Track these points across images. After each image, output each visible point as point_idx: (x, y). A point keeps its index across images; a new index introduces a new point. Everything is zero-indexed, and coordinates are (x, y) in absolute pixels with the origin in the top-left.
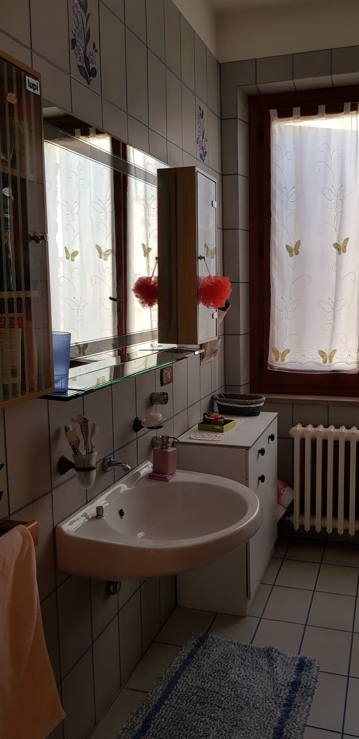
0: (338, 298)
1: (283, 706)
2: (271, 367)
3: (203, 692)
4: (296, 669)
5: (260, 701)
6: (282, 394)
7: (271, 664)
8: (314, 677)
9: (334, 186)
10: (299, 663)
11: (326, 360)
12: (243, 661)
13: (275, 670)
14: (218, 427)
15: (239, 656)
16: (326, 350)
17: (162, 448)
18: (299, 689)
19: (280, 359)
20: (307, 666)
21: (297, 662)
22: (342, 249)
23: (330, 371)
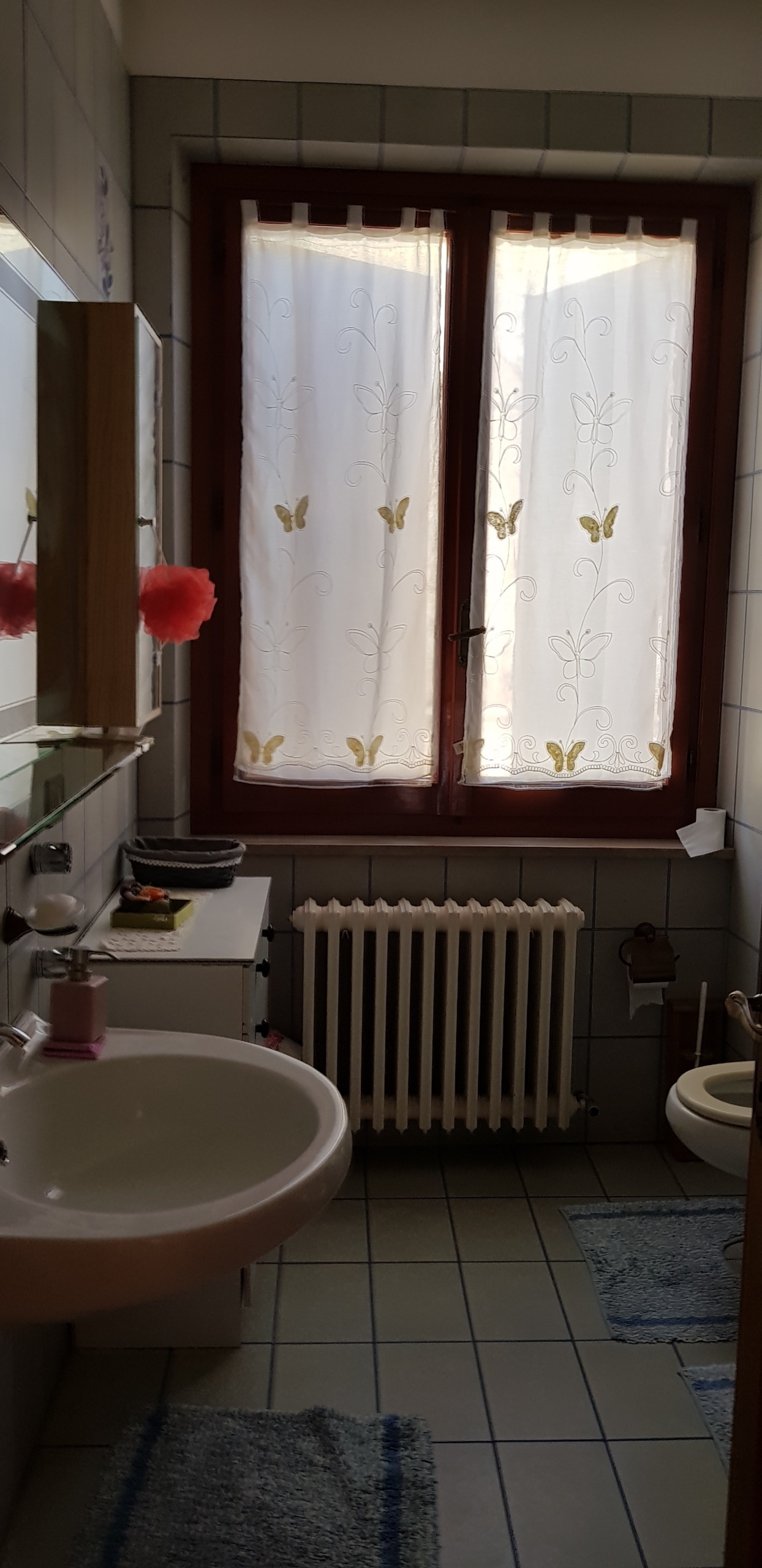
0: (387, 624)
1: (381, 1540)
2: (242, 774)
3: (191, 1548)
4: (384, 1447)
5: (327, 1539)
6: (279, 834)
7: (328, 1448)
8: (425, 1458)
9: (380, 385)
10: (385, 1432)
11: (363, 758)
12: (263, 1453)
13: (341, 1459)
14: (160, 917)
15: (251, 1444)
16: (362, 737)
17: (73, 979)
18: (403, 1493)
19: (261, 757)
20: (404, 1436)
21: (381, 1431)
22: (395, 520)
23: (370, 783)
